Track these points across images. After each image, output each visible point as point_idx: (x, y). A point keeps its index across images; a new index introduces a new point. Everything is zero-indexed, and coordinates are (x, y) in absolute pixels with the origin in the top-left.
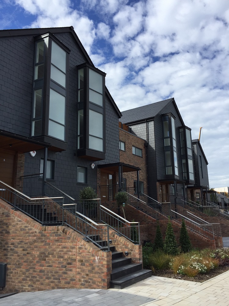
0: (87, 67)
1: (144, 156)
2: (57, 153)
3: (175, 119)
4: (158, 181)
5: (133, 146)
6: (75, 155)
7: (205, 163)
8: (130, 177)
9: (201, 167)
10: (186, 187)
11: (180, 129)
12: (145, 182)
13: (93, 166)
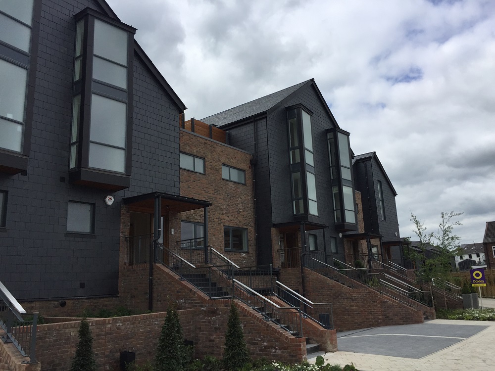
0: (89, 16)
1: (249, 182)
2: (15, 177)
3: (311, 116)
4: (275, 226)
5: (224, 164)
6: (62, 179)
7: (391, 193)
8: (215, 220)
9: (382, 200)
10: (341, 235)
11: (328, 135)
12: (251, 229)
13: (110, 200)
